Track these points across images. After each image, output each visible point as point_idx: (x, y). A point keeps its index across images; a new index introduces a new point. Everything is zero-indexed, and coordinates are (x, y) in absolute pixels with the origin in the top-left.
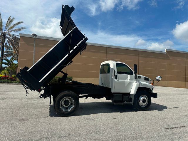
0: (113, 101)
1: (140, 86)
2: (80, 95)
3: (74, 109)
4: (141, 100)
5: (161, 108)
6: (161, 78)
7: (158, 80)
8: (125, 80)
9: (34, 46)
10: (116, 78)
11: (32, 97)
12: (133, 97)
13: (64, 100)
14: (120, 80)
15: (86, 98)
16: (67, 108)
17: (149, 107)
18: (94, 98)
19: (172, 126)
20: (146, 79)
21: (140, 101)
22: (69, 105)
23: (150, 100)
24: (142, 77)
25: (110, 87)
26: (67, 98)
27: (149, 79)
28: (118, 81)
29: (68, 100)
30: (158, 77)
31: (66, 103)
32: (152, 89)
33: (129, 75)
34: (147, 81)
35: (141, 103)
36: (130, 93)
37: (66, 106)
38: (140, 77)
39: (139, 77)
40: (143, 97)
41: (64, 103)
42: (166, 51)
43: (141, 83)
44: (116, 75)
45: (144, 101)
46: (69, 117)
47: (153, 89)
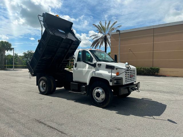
1: (94, 75)
8: (83, 68)
9: (119, 40)
10: (76, 67)
14: (79, 69)
20: (108, 67)
24: (103, 64)
28: (77, 69)
32: (109, 81)
39: (98, 65)
44: (76, 64)
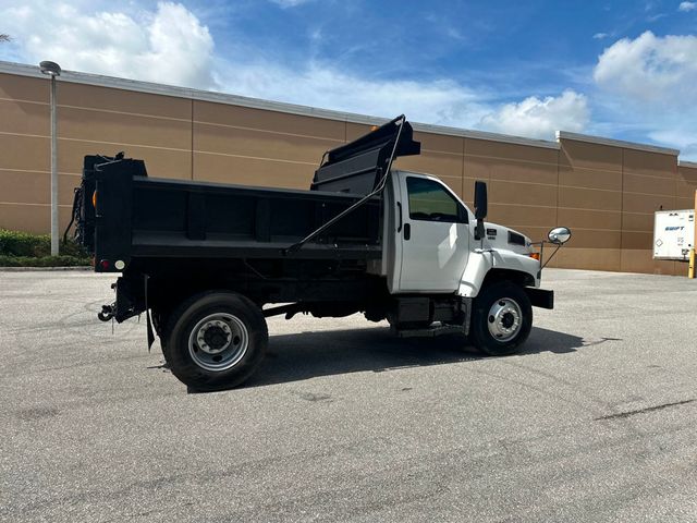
0: (396, 325)
1: (495, 265)
2: (267, 306)
3: (247, 361)
4: (496, 316)
5: (564, 343)
6: (569, 232)
7: (555, 242)
8: (439, 242)
9: (53, 113)
10: (407, 236)
11: (59, 319)
12: (467, 309)
13: (205, 326)
15: (288, 318)
16: (217, 359)
17: (524, 341)
18: (317, 314)
19: (622, 409)
20: (515, 240)
21: (492, 319)
22: (226, 346)
23: (528, 317)
24: (502, 229)
25: (384, 272)
26: (215, 320)
27: (526, 238)
28: (414, 247)
29: (218, 328)
30: (558, 231)
31: (215, 336)
32: (535, 277)
33: (455, 225)
34: (519, 247)
35: (496, 328)
36: (457, 291)
37: (215, 351)
38: (495, 231)
39: (489, 231)
40: (502, 304)
41: (206, 338)
42: (560, 139)
43: (498, 256)
44: (407, 226)
45: (507, 320)
46: (231, 394)
47: (539, 276)
